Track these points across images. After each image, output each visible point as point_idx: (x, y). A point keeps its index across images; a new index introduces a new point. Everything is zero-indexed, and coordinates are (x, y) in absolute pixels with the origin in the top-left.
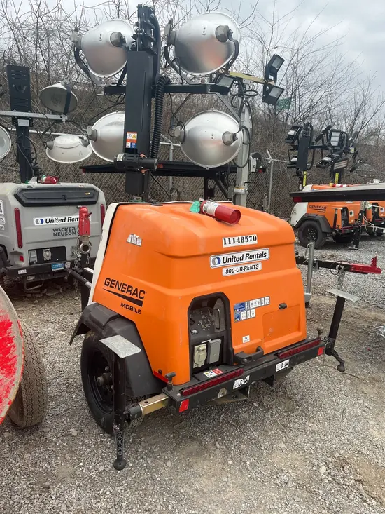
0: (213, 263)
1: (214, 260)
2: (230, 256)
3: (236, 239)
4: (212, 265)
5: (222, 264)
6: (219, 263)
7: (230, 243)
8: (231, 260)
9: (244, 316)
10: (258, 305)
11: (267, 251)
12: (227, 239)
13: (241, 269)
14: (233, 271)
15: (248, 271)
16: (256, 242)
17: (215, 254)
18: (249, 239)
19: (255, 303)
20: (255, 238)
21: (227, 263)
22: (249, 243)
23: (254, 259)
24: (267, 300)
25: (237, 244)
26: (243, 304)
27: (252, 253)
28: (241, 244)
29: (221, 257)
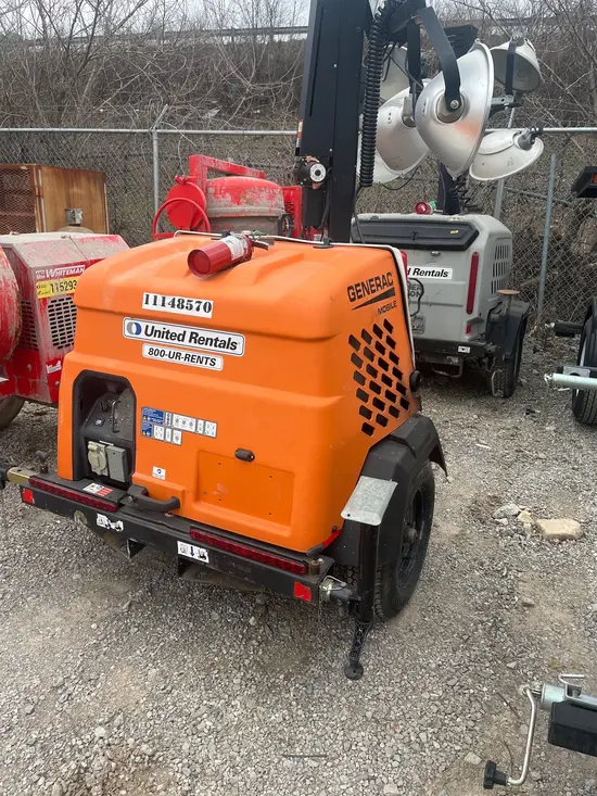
0: (128, 328)
1: (130, 325)
2: (159, 327)
3: (168, 299)
4: (127, 333)
5: (142, 335)
6: (138, 332)
7: (155, 304)
8: (161, 335)
9: (158, 432)
10: (187, 428)
11: (238, 339)
12: (151, 296)
13: (178, 356)
14: (162, 353)
15: (190, 364)
16: (209, 315)
17: (133, 316)
18: (195, 306)
19: (184, 423)
20: (207, 308)
21: (152, 337)
22: (193, 313)
23: (208, 347)
24: (211, 429)
25: (168, 309)
26: (161, 414)
27: (203, 333)
28: (176, 310)
29: (143, 325)
